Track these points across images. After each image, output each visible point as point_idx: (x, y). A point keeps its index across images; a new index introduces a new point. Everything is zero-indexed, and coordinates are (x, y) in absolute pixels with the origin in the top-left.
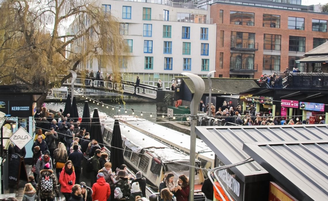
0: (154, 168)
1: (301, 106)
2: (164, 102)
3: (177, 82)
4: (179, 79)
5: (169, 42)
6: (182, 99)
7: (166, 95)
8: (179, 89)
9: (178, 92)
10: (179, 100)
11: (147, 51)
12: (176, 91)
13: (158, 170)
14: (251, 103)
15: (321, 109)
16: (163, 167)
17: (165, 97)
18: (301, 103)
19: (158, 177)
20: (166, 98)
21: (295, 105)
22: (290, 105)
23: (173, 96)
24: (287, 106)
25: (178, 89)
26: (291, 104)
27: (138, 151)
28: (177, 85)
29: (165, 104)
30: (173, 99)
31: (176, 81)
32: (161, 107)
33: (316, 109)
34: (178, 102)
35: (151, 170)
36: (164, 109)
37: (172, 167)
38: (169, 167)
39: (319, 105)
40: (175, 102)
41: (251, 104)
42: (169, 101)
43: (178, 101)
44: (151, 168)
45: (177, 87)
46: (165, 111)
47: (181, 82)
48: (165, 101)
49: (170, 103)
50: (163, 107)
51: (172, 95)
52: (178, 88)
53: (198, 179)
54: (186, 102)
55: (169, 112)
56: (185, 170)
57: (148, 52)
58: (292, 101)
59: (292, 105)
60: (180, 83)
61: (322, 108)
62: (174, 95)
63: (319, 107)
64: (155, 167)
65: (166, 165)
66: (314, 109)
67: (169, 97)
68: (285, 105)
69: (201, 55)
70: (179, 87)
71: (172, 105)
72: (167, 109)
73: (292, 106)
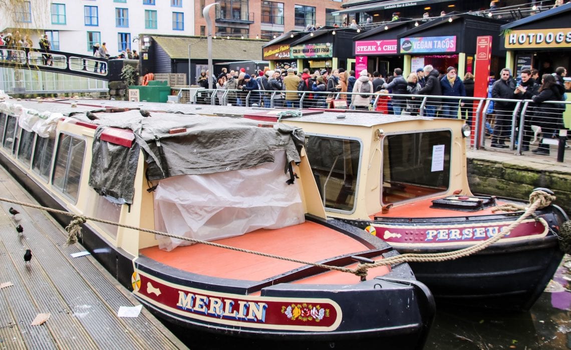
0: (106, 170)
1: (404, 47)
2: (121, 80)
3: (143, 43)
4: (146, 37)
5: (123, 9)
6: (154, 72)
7: (124, 67)
8: (147, 54)
9: (145, 60)
10: (148, 73)
11: (89, 23)
12: (143, 58)
13: (120, 178)
14: (285, 63)
15: (447, 47)
16: (147, 155)
17: (123, 71)
18: (403, 40)
19: (124, 208)
20: (125, 72)
21: (386, 48)
22: (375, 50)
23: (138, 68)
24: (369, 52)
25: (146, 56)
26: (377, 48)
27: (48, 128)
28: (143, 47)
29: (124, 83)
30: (138, 74)
31: (140, 41)
32: (118, 90)
33: (437, 48)
34: (146, 78)
35: (91, 182)
36: (122, 92)
37: (192, 158)
38: (175, 156)
39: (444, 40)
40: (142, 79)
41: (285, 65)
42: (130, 77)
43: (147, 75)
44: (93, 174)
45: (143, 51)
46: (124, 95)
47: (149, 42)
48: (124, 79)
49: (132, 81)
50: (120, 89)
51: (136, 67)
52: (145, 53)
53: (300, 201)
54: (162, 75)
55: (132, 96)
56: (245, 166)
57: (91, 25)
58: (379, 43)
59: (379, 49)
60: (148, 45)
61: (450, 45)
62: (139, 66)
63: (445, 44)
64: (110, 166)
65: (159, 144)
66: (431, 49)
67: (131, 70)
68: (363, 52)
69: (173, 29)
70: (147, 51)
71: (136, 83)
72: (126, 92)
73: (380, 51)
